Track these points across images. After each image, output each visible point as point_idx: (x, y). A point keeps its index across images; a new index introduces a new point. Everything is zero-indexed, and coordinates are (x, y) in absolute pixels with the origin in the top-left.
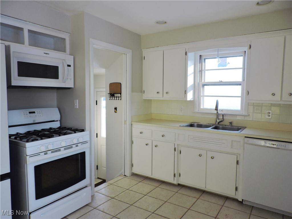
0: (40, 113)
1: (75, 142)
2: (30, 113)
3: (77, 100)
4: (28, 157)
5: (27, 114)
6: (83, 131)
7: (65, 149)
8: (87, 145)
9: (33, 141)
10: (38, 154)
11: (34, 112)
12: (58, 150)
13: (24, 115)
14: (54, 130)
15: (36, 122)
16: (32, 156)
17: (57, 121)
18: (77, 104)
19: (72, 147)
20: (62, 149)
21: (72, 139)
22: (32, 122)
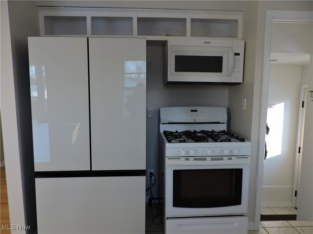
0: (202, 112)
1: (227, 153)
2: (192, 111)
3: (246, 99)
4: (166, 159)
5: (188, 112)
6: (242, 140)
7: (212, 159)
8: (247, 161)
9: (180, 142)
10: (178, 158)
11: (196, 111)
12: (203, 159)
13: (186, 112)
14: (210, 134)
15: (197, 121)
16: (171, 158)
17: (224, 123)
18: (244, 104)
19: (222, 159)
20: (208, 159)
21: (224, 148)
22: (192, 121)
